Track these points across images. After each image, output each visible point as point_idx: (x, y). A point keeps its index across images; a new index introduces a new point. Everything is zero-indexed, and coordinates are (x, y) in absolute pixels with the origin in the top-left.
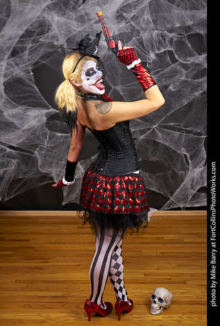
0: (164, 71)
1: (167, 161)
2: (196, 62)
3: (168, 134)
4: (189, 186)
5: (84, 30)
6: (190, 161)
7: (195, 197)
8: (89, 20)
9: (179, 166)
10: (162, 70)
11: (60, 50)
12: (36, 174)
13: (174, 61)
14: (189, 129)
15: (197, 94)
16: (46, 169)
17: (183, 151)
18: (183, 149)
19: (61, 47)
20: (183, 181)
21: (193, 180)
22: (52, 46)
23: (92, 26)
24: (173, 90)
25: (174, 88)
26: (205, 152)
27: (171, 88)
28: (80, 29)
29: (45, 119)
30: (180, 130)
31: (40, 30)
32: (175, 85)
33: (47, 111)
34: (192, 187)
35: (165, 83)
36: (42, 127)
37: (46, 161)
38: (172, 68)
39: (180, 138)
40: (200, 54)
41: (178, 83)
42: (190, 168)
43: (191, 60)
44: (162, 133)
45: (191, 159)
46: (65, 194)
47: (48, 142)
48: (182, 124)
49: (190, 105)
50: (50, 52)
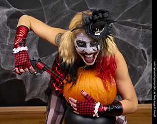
3: (126, 30)
4: (147, 80)
6: (147, 56)
9: (137, 61)
14: (145, 25)
16: (8, 66)
17: (141, 47)
18: (141, 44)
20: (141, 76)
29: (6, 17)
30: (137, 26)
33: (8, 10)
36: (4, 25)
37: (8, 58)
39: (137, 34)
44: (120, 29)
45: (149, 54)
46: (27, 90)
47: (10, 40)
48: (139, 20)
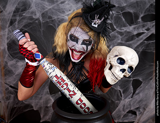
1: (108, 95)
2: (128, 30)
4: (121, 109)
5: (53, 8)
6: (122, 94)
7: (125, 116)
8: (57, 1)
9: (116, 97)
11: (37, 22)
12: (22, 104)
13: (114, 30)
16: (28, 101)
18: (118, 87)
19: (38, 19)
20: (117, 107)
21: (124, 106)
22: (31, 18)
23: (58, 5)
26: (132, 89)
28: (50, 7)
31: (23, 7)
34: (124, 110)
40: (130, 26)
42: (123, 99)
43: (125, 29)
45: (123, 93)
46: (42, 116)
50: (30, 23)
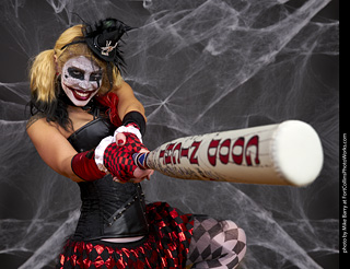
0: (193, 14)
10: (188, 13)
15: (266, 59)
24: (215, 53)
25: (217, 50)
27: (210, 48)
32: (219, 41)
35: (197, 40)
38: (208, 7)
41: (224, 38)
49: (254, 83)
